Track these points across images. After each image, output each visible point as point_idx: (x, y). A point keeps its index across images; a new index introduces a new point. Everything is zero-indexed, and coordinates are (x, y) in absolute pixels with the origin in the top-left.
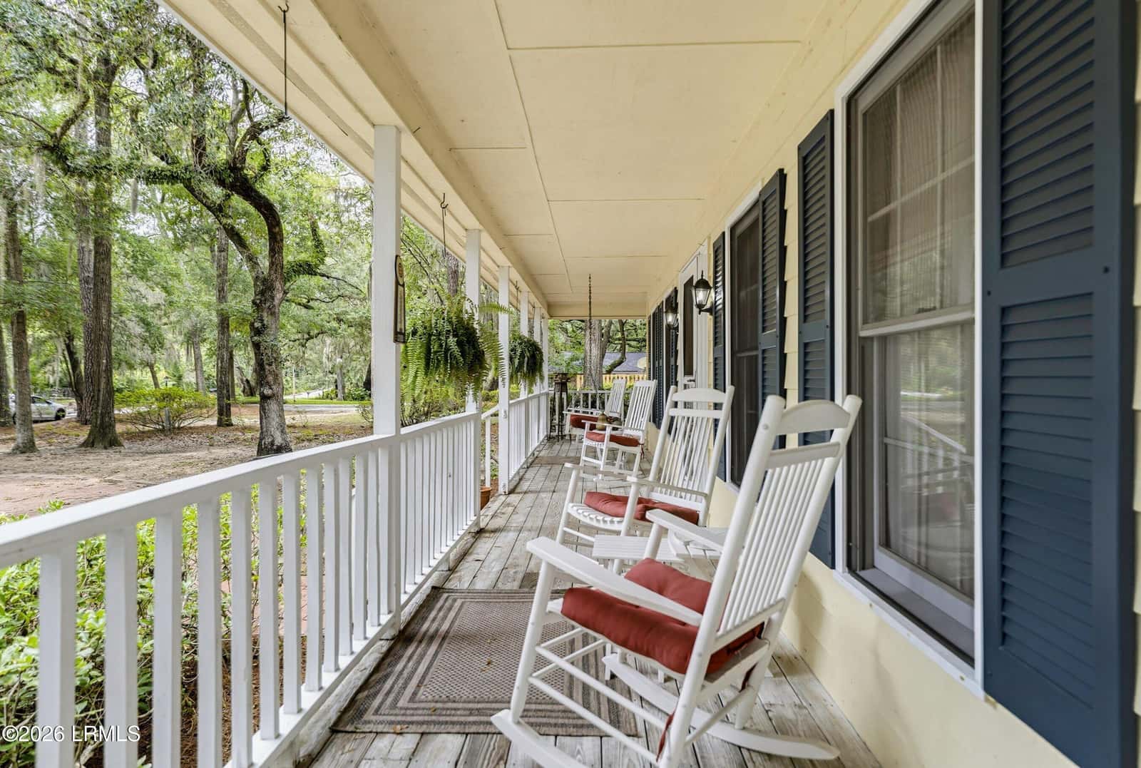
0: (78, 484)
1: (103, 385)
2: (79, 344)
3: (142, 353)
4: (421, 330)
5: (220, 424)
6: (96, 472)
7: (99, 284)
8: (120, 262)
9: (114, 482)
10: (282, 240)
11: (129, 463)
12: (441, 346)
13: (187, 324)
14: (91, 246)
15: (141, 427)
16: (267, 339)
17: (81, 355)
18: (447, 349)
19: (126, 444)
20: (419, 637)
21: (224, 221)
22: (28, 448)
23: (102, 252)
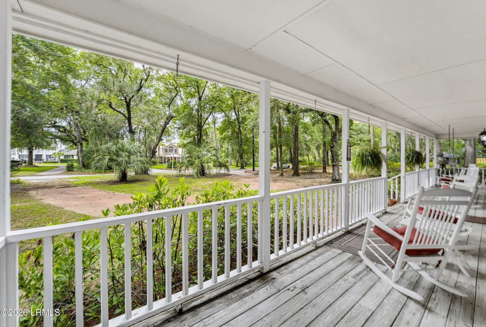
0: (291, 184)
1: (296, 161)
2: (292, 150)
3: (305, 152)
4: (361, 155)
5: (323, 172)
6: (294, 182)
7: (296, 136)
8: (301, 129)
9: (298, 185)
10: (338, 121)
11: (301, 180)
12: (366, 159)
13: (316, 145)
14: (295, 127)
15: (305, 171)
16: (334, 150)
17: (292, 153)
18: (368, 160)
19: (301, 176)
20: (352, 233)
21: (323, 118)
22: (282, 175)
23: (297, 129)
